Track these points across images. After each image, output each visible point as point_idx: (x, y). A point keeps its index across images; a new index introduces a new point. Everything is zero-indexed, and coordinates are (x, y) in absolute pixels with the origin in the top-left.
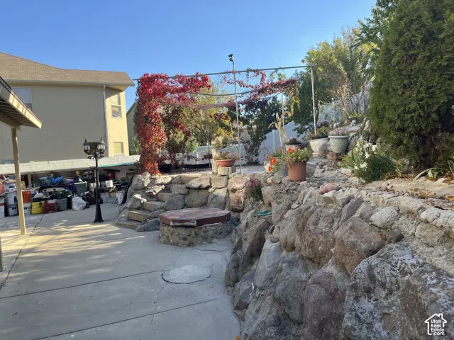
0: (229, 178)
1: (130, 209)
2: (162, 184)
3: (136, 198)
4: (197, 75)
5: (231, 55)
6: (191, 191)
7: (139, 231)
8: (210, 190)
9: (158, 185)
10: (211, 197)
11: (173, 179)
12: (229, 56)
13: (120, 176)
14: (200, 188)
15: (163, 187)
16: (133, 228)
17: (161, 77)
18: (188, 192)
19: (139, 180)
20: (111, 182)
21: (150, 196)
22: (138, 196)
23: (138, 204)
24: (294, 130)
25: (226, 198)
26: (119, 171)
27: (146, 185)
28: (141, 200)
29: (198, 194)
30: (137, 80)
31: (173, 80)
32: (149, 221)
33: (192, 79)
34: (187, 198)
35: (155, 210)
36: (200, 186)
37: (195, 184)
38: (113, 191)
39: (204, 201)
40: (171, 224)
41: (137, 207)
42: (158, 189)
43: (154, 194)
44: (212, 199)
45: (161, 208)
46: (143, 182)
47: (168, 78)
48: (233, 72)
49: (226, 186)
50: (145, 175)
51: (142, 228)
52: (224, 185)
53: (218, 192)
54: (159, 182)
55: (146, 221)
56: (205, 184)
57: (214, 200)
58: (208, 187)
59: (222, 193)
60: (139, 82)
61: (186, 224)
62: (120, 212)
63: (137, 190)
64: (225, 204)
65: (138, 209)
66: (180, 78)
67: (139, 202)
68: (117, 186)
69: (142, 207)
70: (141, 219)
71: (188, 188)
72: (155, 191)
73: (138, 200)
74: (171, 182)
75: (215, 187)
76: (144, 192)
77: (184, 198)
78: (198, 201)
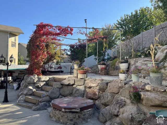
0: (85, 80)
1: (26, 95)
2: (44, 81)
3: (30, 89)
4: (68, 27)
5: (86, 20)
6: (64, 86)
7: (34, 110)
8: (74, 86)
9: (42, 81)
10: (75, 90)
11: (50, 78)
12: (85, 20)
13: (15, 75)
14: (69, 85)
15: (45, 83)
16: (30, 108)
17: (50, 26)
18: (62, 87)
19: (31, 78)
20: (11, 77)
21: (38, 88)
22: (31, 87)
23: (31, 92)
24: (95, 59)
25: (84, 91)
26: (14, 72)
27: (35, 82)
28: (32, 90)
29: (68, 88)
30: (36, 25)
31: (55, 28)
32: (40, 104)
33: (65, 29)
34: (61, 90)
35: (43, 97)
36: (69, 84)
37: (66, 82)
38: (11, 82)
39: (71, 92)
40: (63, 110)
41: (30, 93)
42: (42, 84)
43: (40, 86)
44: (76, 91)
45: (47, 96)
46: (34, 80)
47: (53, 27)
48: (86, 28)
49: (84, 85)
50: (35, 76)
51: (36, 108)
52: (82, 84)
53: (78, 87)
54: (43, 80)
55: (38, 104)
56: (72, 83)
57: (77, 92)
58: (73, 84)
59: (82, 88)
60: (37, 27)
61: (73, 110)
62: (19, 96)
63: (30, 84)
64: (84, 94)
65: (31, 95)
66: (60, 28)
67: (31, 91)
68: (13, 80)
69: (33, 94)
70: (35, 102)
71: (62, 85)
72: (40, 85)
73: (31, 90)
74: (48, 80)
75: (78, 84)
76: (34, 85)
77: (60, 90)
78: (68, 92)
